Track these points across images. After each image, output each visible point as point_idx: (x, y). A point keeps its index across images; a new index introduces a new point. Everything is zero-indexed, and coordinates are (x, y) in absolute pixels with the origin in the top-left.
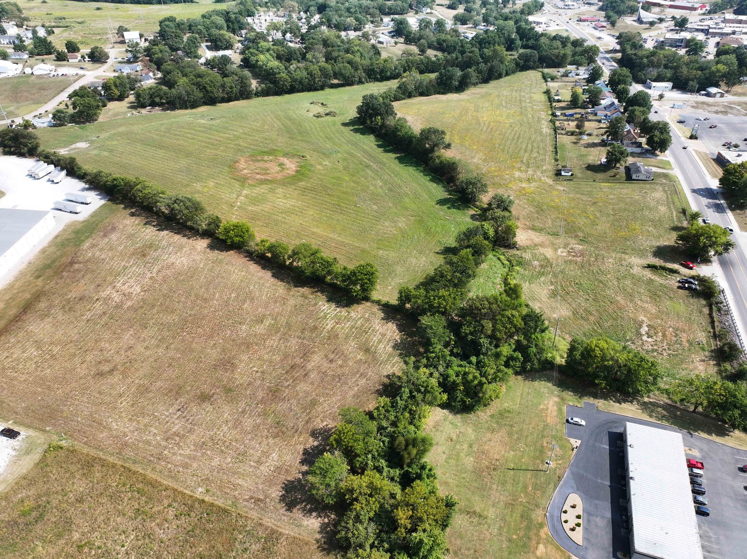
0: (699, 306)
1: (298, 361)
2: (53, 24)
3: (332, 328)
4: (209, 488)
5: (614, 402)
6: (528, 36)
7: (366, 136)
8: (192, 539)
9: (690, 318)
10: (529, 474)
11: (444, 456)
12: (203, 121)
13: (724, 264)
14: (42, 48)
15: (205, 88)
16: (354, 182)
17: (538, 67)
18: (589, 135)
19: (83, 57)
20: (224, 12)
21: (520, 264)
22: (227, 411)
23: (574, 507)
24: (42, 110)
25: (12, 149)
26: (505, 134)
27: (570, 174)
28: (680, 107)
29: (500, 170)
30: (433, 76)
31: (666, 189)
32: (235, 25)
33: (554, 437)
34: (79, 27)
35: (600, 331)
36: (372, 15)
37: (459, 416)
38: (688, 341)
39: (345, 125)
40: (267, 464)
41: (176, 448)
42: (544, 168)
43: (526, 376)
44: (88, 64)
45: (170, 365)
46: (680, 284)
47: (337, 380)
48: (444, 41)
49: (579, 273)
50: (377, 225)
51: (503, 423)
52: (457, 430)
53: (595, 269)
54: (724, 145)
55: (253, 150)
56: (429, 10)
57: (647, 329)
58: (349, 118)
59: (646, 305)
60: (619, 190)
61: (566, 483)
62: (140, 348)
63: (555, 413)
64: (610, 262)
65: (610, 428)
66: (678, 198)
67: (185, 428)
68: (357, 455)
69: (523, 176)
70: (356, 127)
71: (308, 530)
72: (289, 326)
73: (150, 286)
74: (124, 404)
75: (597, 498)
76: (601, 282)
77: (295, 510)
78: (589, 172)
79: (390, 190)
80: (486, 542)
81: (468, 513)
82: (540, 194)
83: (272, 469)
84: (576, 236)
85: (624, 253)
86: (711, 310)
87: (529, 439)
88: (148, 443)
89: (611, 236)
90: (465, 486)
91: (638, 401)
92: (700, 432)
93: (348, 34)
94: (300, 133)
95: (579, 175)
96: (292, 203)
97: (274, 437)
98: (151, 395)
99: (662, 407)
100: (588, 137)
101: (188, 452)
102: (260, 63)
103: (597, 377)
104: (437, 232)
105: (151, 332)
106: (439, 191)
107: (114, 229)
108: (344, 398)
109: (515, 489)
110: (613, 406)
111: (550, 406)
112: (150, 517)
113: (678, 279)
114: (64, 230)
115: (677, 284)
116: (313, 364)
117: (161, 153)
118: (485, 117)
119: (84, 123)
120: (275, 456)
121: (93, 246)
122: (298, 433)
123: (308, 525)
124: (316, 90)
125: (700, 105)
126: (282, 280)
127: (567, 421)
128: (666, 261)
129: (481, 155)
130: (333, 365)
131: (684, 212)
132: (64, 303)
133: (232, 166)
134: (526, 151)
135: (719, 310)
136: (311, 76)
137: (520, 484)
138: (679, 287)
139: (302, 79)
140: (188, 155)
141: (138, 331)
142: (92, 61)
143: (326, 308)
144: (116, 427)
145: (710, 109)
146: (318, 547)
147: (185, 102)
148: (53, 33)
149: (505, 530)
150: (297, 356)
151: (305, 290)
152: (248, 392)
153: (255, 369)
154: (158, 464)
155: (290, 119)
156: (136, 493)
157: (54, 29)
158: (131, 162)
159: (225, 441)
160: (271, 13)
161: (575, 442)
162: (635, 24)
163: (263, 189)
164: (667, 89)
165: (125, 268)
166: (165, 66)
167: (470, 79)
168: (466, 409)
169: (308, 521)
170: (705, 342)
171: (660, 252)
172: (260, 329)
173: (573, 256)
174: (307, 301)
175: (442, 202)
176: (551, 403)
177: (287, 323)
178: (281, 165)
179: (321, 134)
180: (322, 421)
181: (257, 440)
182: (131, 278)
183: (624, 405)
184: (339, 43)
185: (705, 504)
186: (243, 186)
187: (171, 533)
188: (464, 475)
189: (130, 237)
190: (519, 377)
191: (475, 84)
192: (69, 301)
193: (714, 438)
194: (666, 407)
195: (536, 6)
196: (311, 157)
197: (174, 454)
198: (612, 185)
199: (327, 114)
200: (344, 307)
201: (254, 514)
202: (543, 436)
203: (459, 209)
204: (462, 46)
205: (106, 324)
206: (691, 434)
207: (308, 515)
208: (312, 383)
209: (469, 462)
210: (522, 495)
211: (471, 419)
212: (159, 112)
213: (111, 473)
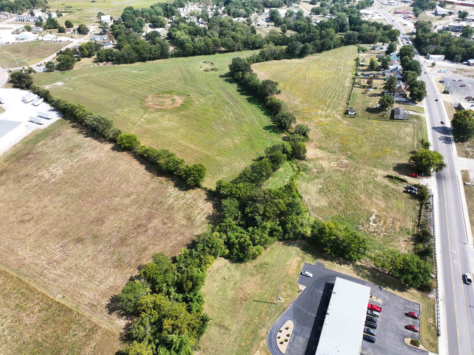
0: (414, 205)
1: (144, 222)
2: (64, 10)
3: (172, 203)
4: (65, 295)
5: (337, 263)
6: (355, 23)
7: (232, 84)
8: (44, 325)
9: (406, 213)
10: (266, 305)
11: (217, 289)
12: (135, 72)
13: (439, 178)
14: (52, 25)
15: (139, 51)
16: (215, 113)
17: (357, 43)
18: (375, 88)
19: (74, 31)
20: (164, 4)
21: (304, 170)
22: (90, 250)
23: (287, 329)
24: (42, 62)
25: (17, 85)
26: (319, 86)
27: (354, 113)
28: (444, 72)
29: (309, 109)
30: (284, 47)
31: (415, 126)
32: (169, 12)
33: (290, 283)
34: (78, 12)
35: (343, 217)
36: (259, 8)
37: (234, 264)
38: (400, 227)
39: (221, 76)
40: (105, 284)
41: (53, 269)
42: (339, 109)
43: (285, 242)
44: (76, 35)
45: (65, 219)
46: (405, 190)
47: (164, 235)
48: (299, 25)
49: (341, 179)
50: (221, 140)
51: (260, 271)
52: (230, 273)
53: (352, 176)
54: (466, 98)
55: (159, 90)
56: (296, 5)
57: (374, 217)
58: (225, 72)
59: (379, 202)
60: (383, 126)
61: (287, 313)
62: (51, 208)
63: (295, 268)
64: (363, 173)
65: (328, 280)
66: (421, 132)
67: (62, 257)
68: (157, 284)
69: (324, 113)
70: (228, 78)
71: (117, 327)
72: (145, 200)
73: (69, 171)
74: (30, 240)
75: (304, 325)
76: (353, 185)
77: (113, 314)
78: (367, 113)
79: (237, 119)
80: (225, 345)
81: (220, 326)
82: (331, 125)
83: (107, 287)
84: (346, 154)
85: (374, 167)
86: (421, 208)
87: (273, 283)
88: (37, 265)
89: (369, 155)
90: (223, 309)
91: (353, 264)
92: (388, 288)
93: (239, 19)
94: (192, 81)
95: (360, 114)
96: (172, 124)
97: (114, 268)
98: (48, 236)
99: (369, 270)
100: (374, 90)
101: (59, 272)
102: (177, 36)
103: (326, 246)
104: (258, 147)
105: (60, 198)
106: (267, 121)
107: (59, 135)
108: (165, 247)
109: (254, 314)
110: (335, 266)
111: (294, 263)
112: (24, 310)
113: (405, 186)
114: (31, 134)
115: (404, 189)
116: (152, 224)
117: (103, 90)
118: (311, 74)
119: (64, 70)
120: (111, 279)
121: (44, 144)
122: (130, 266)
123: (118, 324)
124: (209, 54)
125: (459, 71)
126: (150, 172)
127: (301, 273)
128: (401, 173)
129: (300, 99)
130: (165, 226)
131: (422, 142)
132: (16, 177)
133: (143, 99)
134: (330, 97)
135: (427, 208)
136: (207, 45)
137: (258, 312)
138: (404, 192)
139: (200, 47)
140: (118, 91)
141: (53, 197)
142: (79, 33)
143: (172, 190)
144: (21, 254)
145: (464, 74)
146: (120, 338)
147: (127, 59)
148: (62, 16)
149: (239, 339)
150: (144, 219)
151: (163, 179)
152: (107, 239)
153: (116, 225)
154: (39, 278)
155: (188, 72)
156: (20, 295)
157: (62, 13)
158: (83, 95)
159: (84, 268)
160: (195, 6)
161: (302, 288)
162: (433, 16)
163: (157, 115)
164: (440, 60)
165: (58, 158)
166: (119, 37)
167: (308, 49)
168: (240, 260)
169: (119, 321)
170: (411, 228)
171: (399, 168)
172: (127, 201)
173: (340, 167)
174: (161, 185)
175: (267, 128)
176: (295, 261)
177: (145, 198)
178: (173, 100)
179: (205, 82)
180: (147, 260)
181: (103, 269)
182: (59, 165)
183: (343, 266)
184: (230, 25)
185: (374, 335)
186: (145, 112)
187: (33, 320)
188: (225, 302)
189: (68, 140)
190: (281, 243)
191: (312, 53)
192: (18, 177)
193: (396, 292)
194: (371, 270)
195: (368, 3)
196: (194, 96)
197: (50, 273)
198: (380, 122)
199: (212, 70)
200: (183, 190)
201: (87, 314)
202: (283, 282)
203: (276, 133)
204: (309, 29)
205: (36, 192)
206: (381, 289)
207: (120, 317)
208: (148, 237)
209: (231, 294)
210: (257, 318)
211: (241, 267)
212: (110, 65)
213: (9, 281)
